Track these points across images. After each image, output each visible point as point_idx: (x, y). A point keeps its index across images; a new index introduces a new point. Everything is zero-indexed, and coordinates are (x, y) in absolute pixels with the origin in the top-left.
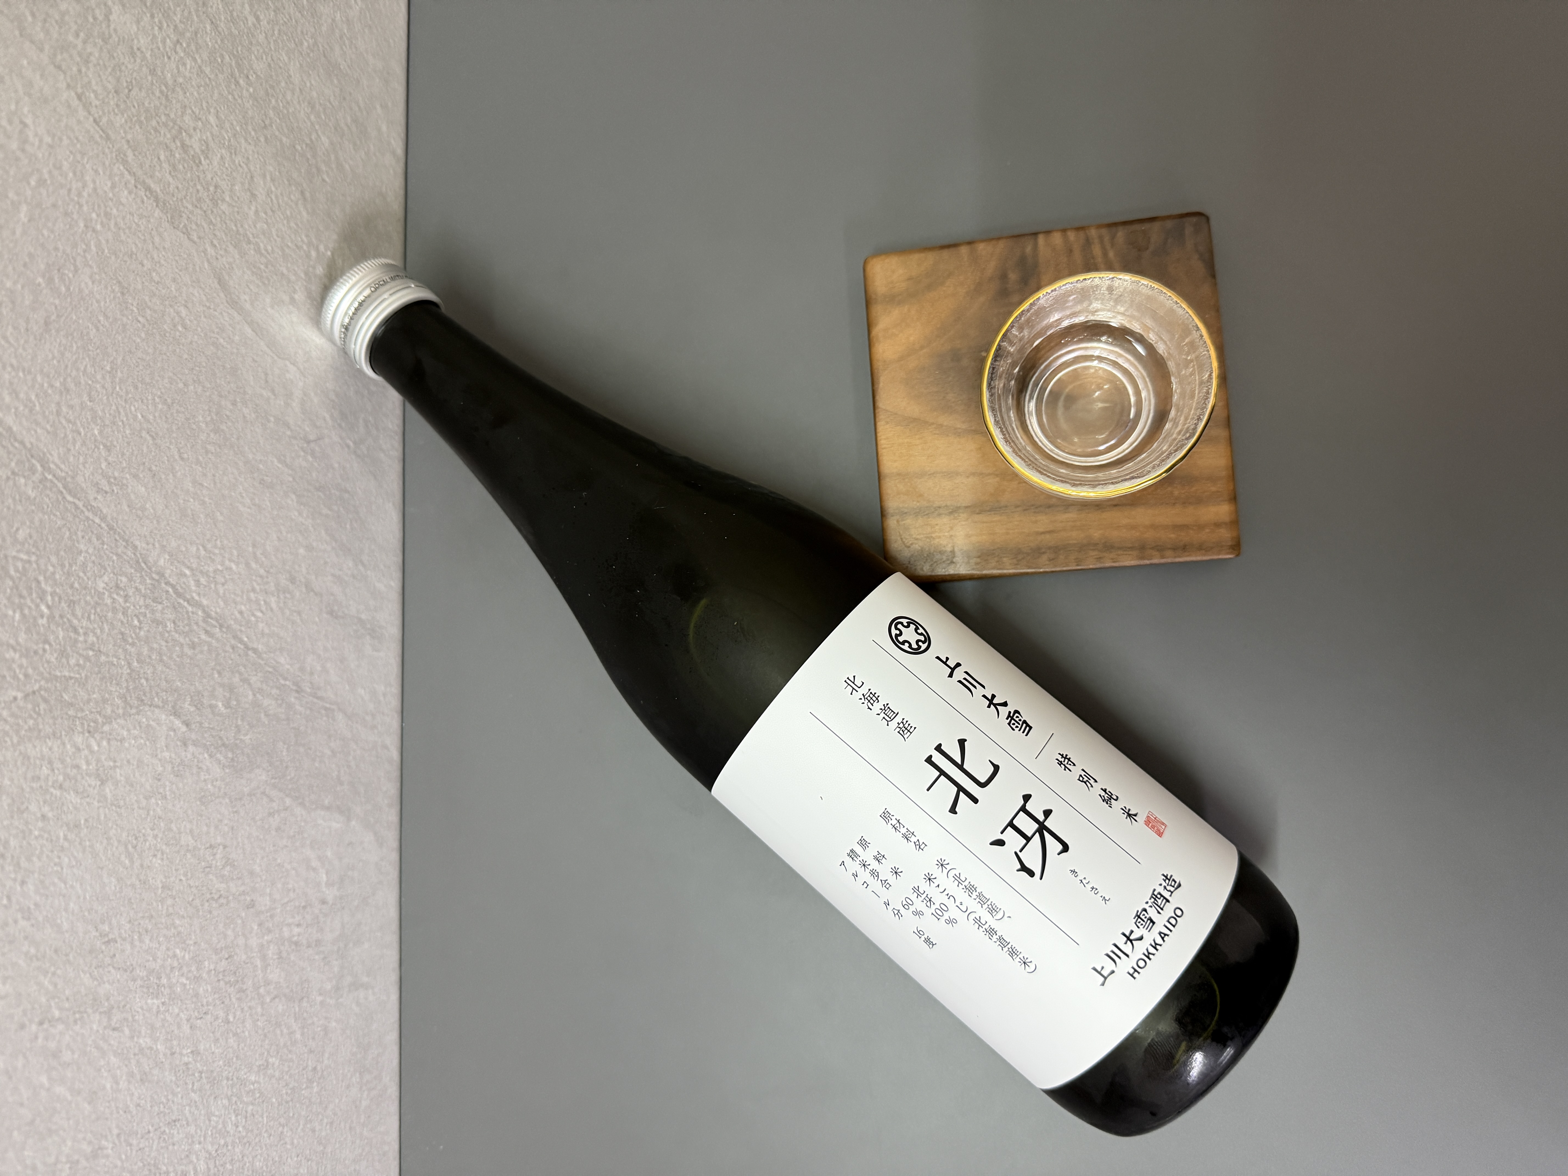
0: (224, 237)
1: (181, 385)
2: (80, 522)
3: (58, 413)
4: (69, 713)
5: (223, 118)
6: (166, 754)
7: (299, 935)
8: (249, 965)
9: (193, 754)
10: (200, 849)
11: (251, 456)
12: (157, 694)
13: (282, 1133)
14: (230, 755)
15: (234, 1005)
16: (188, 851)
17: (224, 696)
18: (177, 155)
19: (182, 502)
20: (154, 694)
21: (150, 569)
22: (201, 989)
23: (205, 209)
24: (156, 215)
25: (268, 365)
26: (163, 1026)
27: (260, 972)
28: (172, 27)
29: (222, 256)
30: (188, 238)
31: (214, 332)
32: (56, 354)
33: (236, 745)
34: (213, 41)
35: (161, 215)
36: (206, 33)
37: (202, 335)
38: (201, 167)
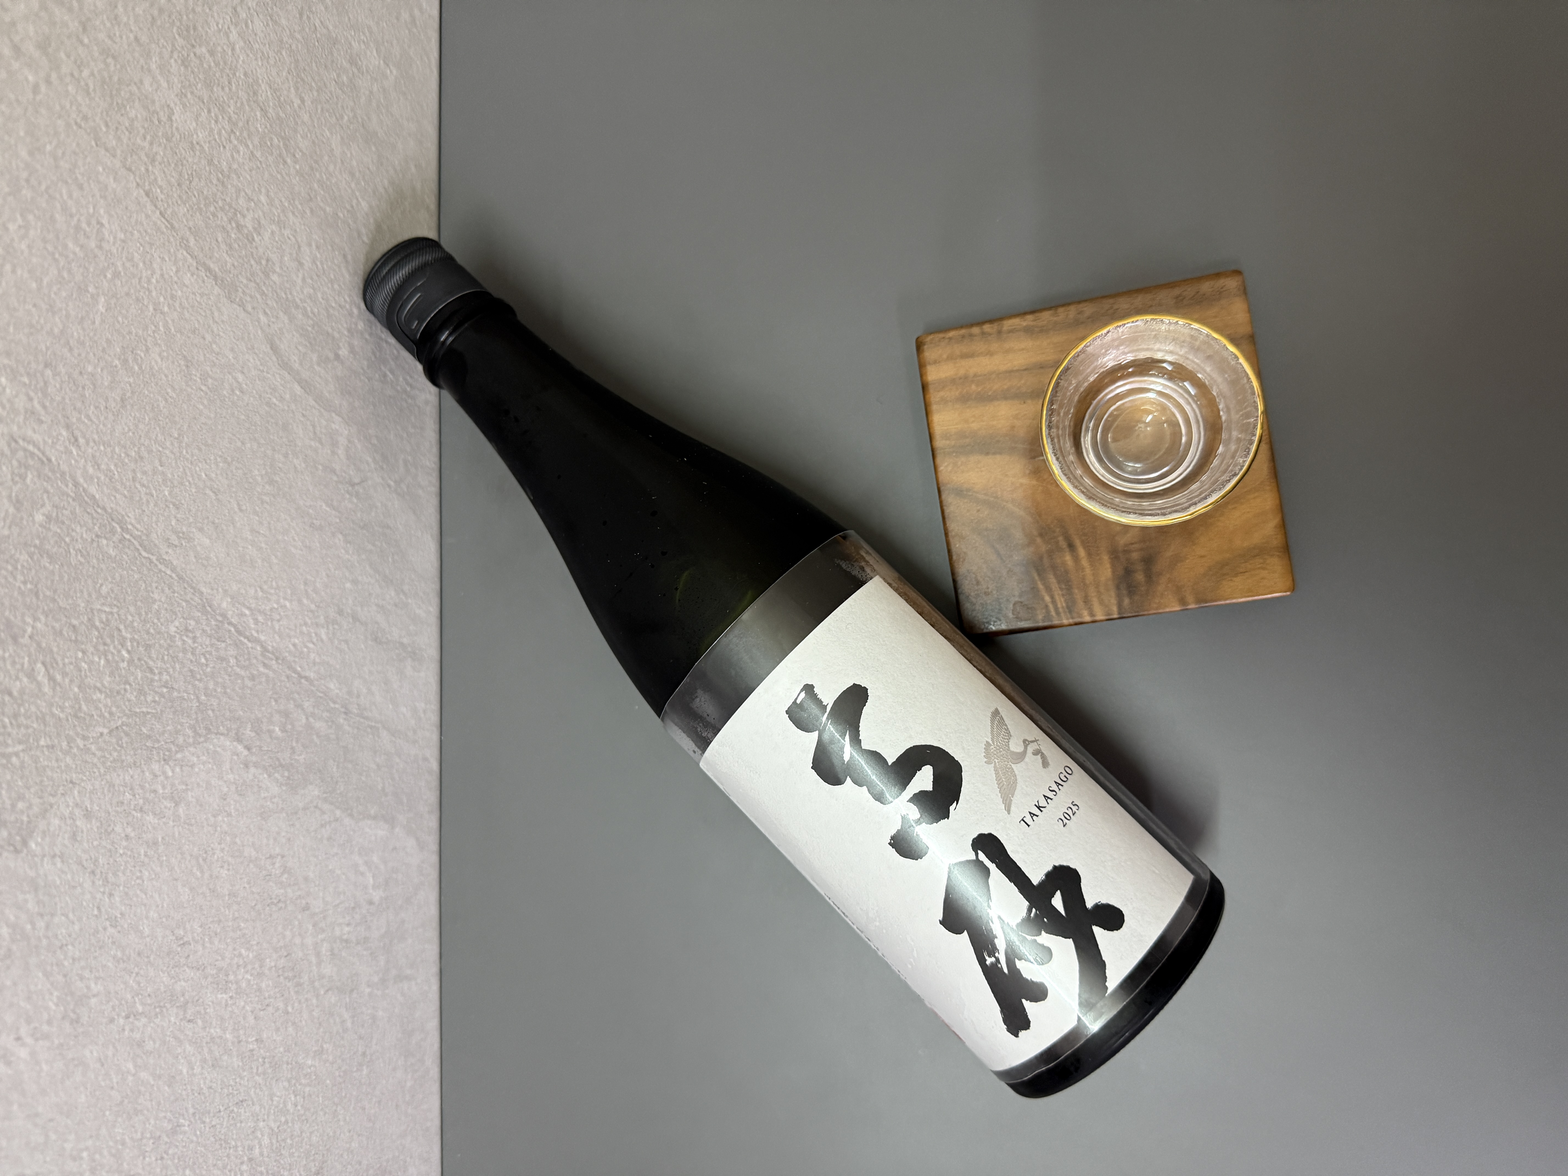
0: (275, 305)
1: (239, 444)
2: (154, 575)
3: (134, 479)
4: (147, 744)
5: (273, 195)
6: (231, 776)
7: (349, 933)
8: (305, 961)
9: (254, 775)
10: (261, 860)
11: (301, 503)
12: (222, 723)
13: (336, 1111)
14: (286, 774)
15: (293, 997)
16: (251, 861)
17: (281, 722)
18: (233, 236)
19: (241, 549)
20: (219, 723)
21: (214, 611)
22: (264, 984)
23: (258, 281)
24: (215, 292)
25: (316, 419)
26: (231, 1017)
27: (315, 968)
28: (227, 118)
29: (273, 323)
30: (244, 309)
31: (267, 393)
32: (131, 428)
33: (292, 764)
34: (263, 126)
35: (219, 291)
36: (257, 120)
37: (257, 396)
38: (254, 244)
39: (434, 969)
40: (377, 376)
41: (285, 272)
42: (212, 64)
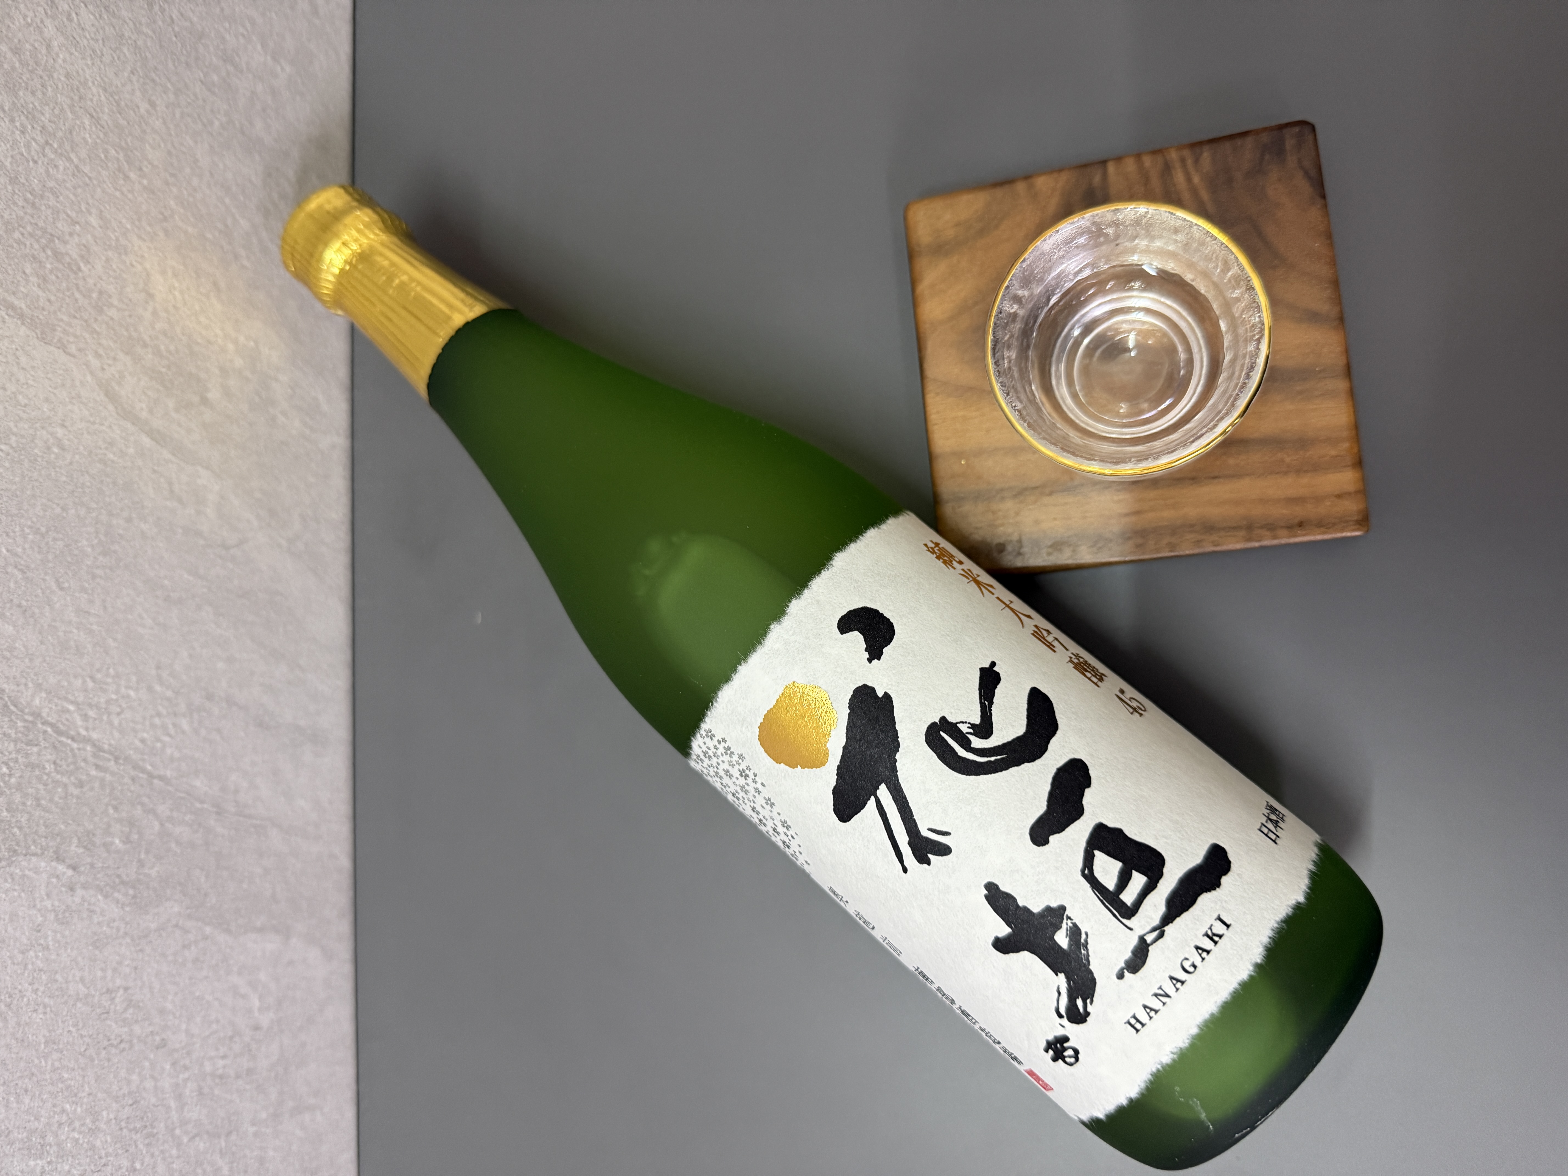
0: (111, 344)
1: (58, 510)
5: (108, 216)
6: (48, 904)
7: (224, 1067)
8: (160, 1108)
9: (83, 897)
10: (94, 996)
11: (152, 574)
12: (34, 841)
14: (131, 892)
15: (141, 1151)
16: (78, 999)
17: (122, 832)
18: (48, 266)
19: (61, 634)
20: (30, 842)
21: (22, 711)
22: (98, 1141)
23: (86, 317)
24: (22, 333)
25: (173, 475)
27: (174, 1113)
28: (39, 128)
29: (110, 365)
30: (65, 352)
31: (101, 449)
33: (139, 880)
34: (94, 136)
35: (28, 332)
36: (85, 129)
37: (86, 453)
38: (80, 274)
40: (262, 419)
42: (17, 65)
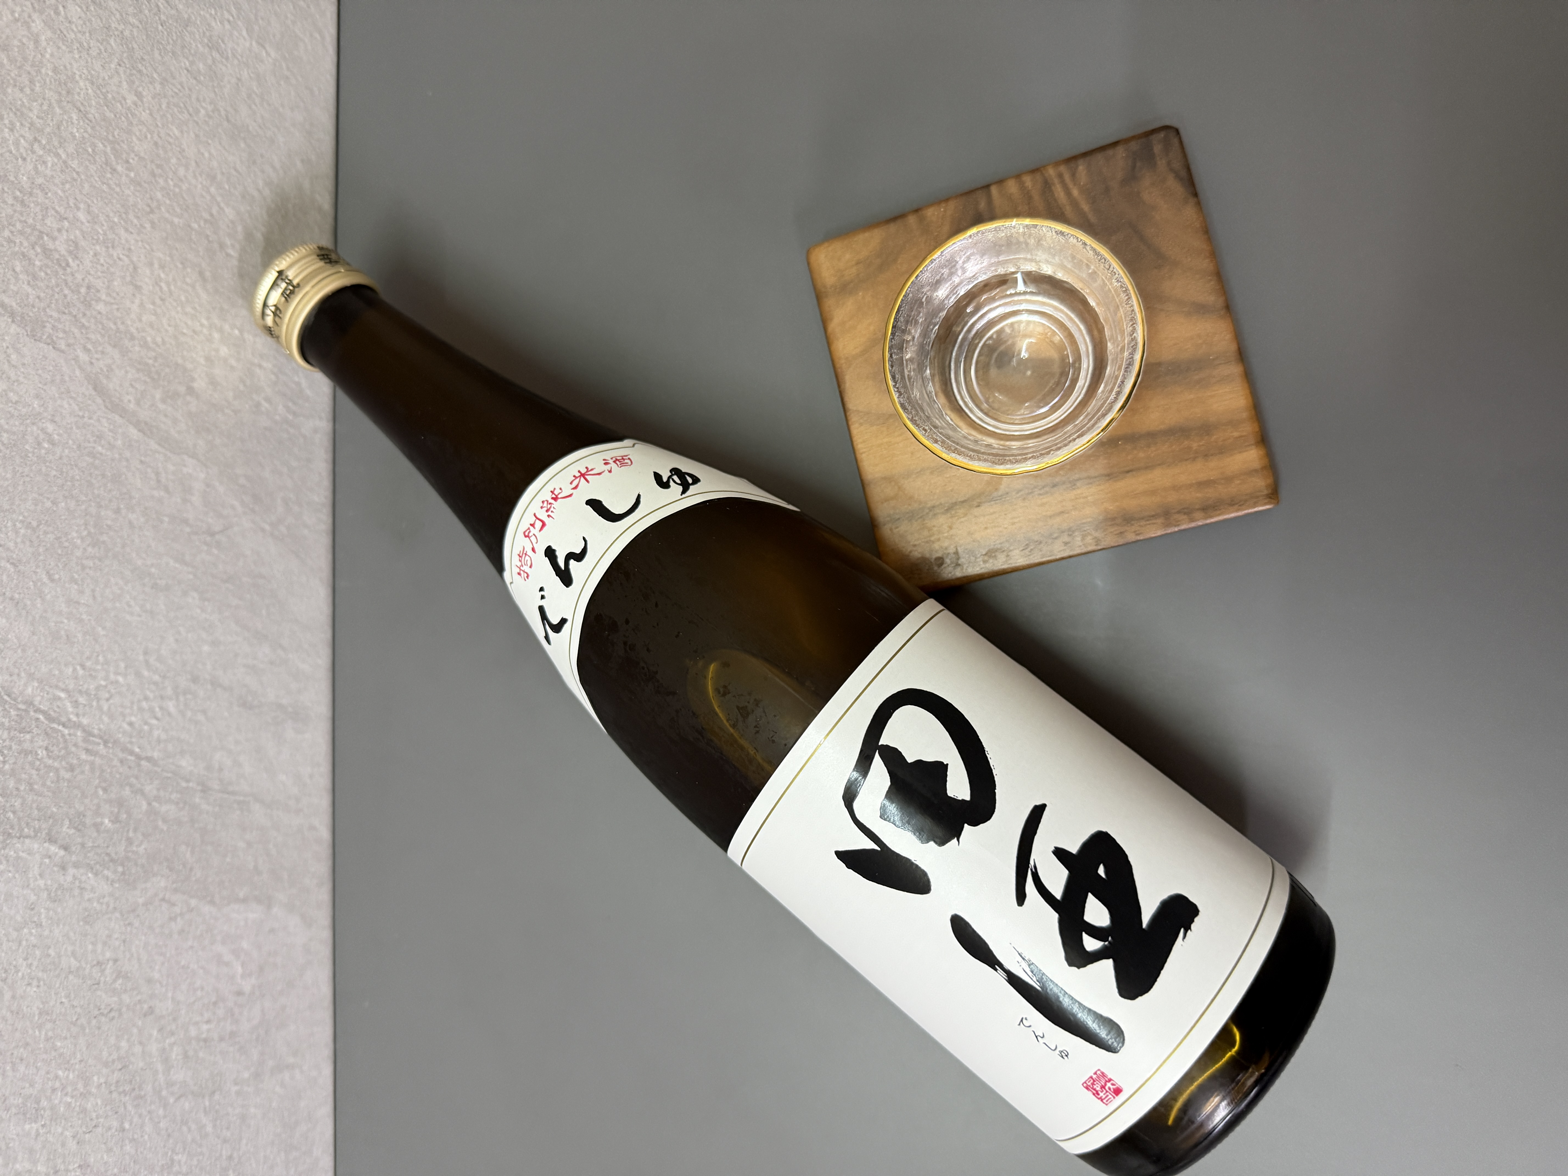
0: (100, 339)
1: (48, 504)
5: (96, 211)
7: (209, 1031)
8: (147, 1071)
9: (74, 876)
10: (85, 969)
11: (139, 562)
12: (27, 824)
14: (120, 869)
15: (130, 1112)
16: (70, 972)
17: (112, 812)
18: (38, 263)
19: (52, 624)
20: (23, 824)
21: (15, 700)
22: (89, 1104)
23: (74, 313)
24: (12, 331)
25: (160, 465)
26: (44, 1147)
27: (160, 1075)
28: (28, 125)
29: (98, 359)
30: (54, 348)
31: (89, 442)
33: (128, 857)
34: (82, 130)
35: (18, 330)
36: (72, 123)
37: (75, 447)
38: (69, 270)
39: (325, 1052)
40: (247, 406)
41: (115, 299)
42: (5, 61)
